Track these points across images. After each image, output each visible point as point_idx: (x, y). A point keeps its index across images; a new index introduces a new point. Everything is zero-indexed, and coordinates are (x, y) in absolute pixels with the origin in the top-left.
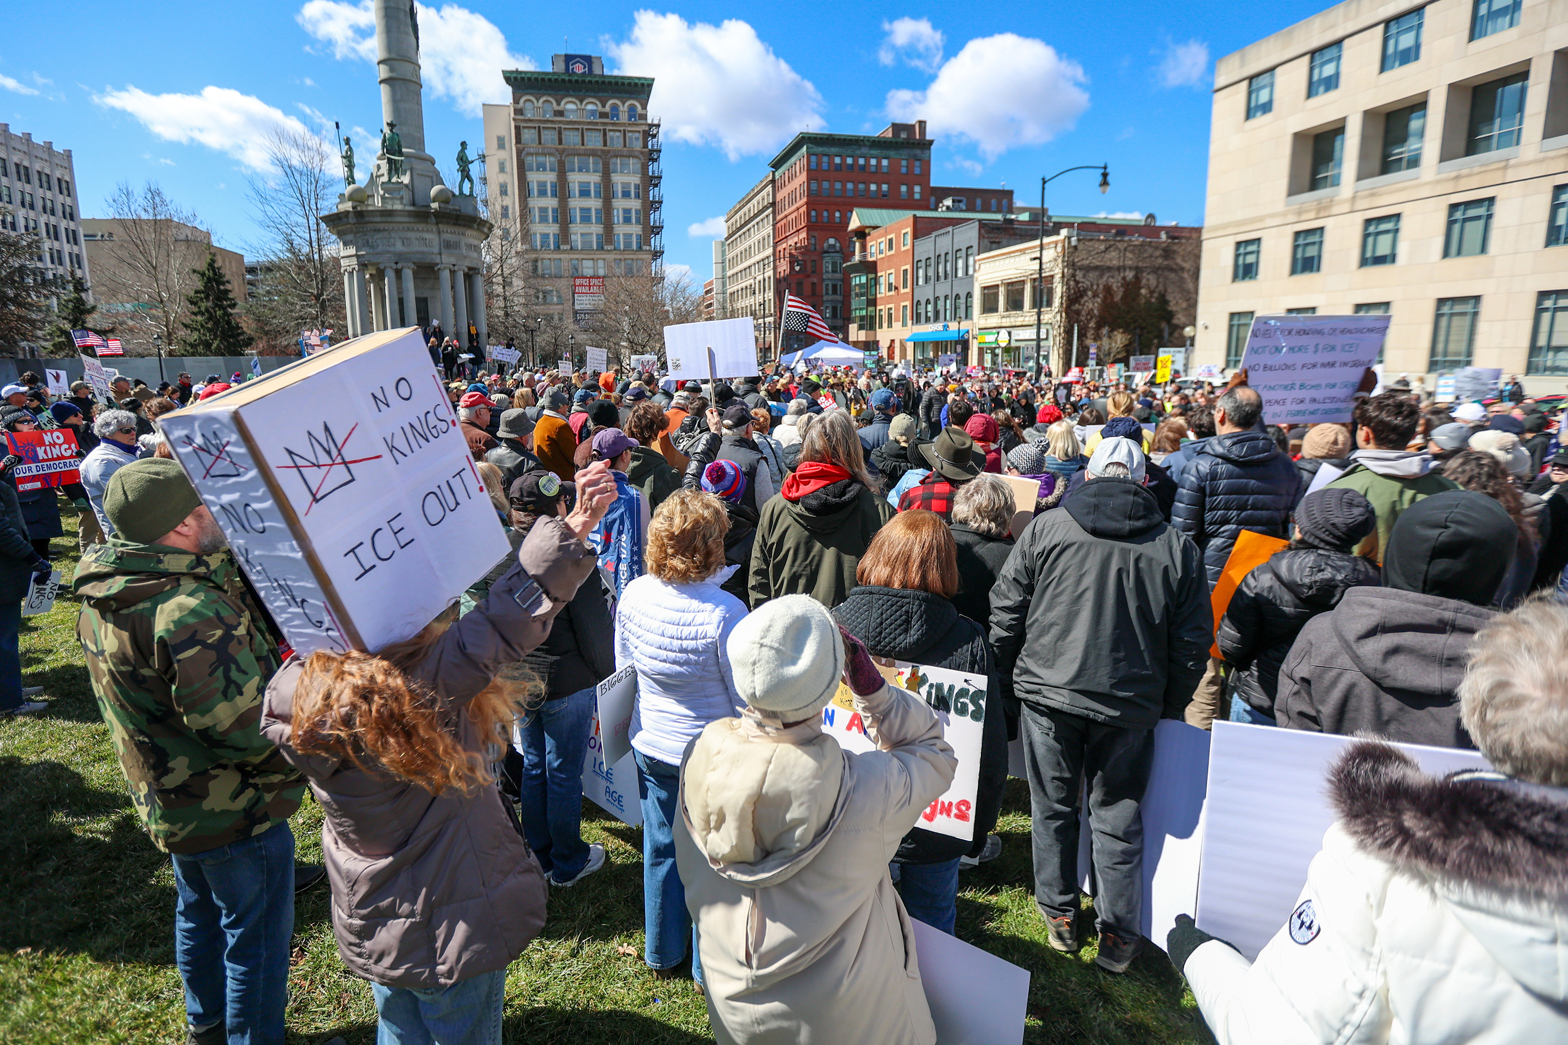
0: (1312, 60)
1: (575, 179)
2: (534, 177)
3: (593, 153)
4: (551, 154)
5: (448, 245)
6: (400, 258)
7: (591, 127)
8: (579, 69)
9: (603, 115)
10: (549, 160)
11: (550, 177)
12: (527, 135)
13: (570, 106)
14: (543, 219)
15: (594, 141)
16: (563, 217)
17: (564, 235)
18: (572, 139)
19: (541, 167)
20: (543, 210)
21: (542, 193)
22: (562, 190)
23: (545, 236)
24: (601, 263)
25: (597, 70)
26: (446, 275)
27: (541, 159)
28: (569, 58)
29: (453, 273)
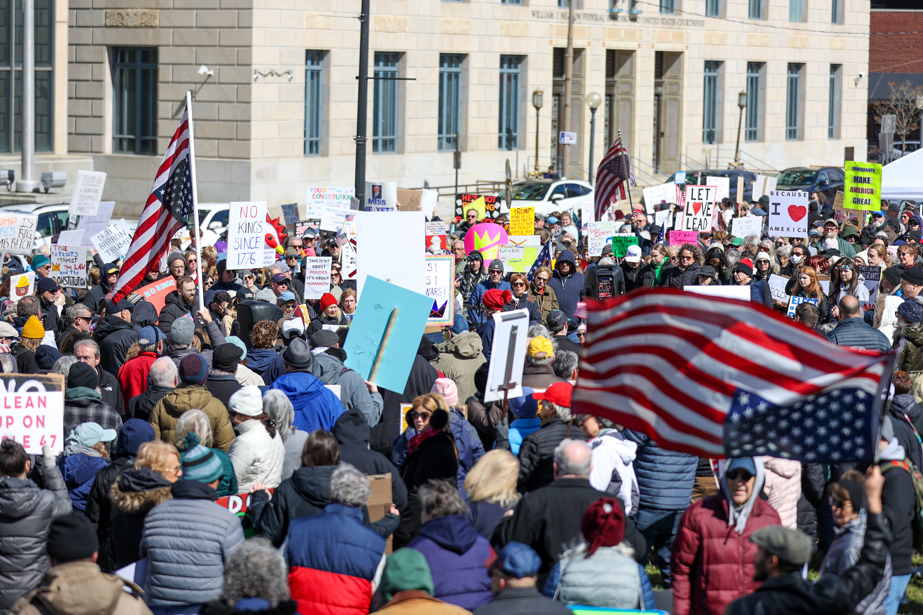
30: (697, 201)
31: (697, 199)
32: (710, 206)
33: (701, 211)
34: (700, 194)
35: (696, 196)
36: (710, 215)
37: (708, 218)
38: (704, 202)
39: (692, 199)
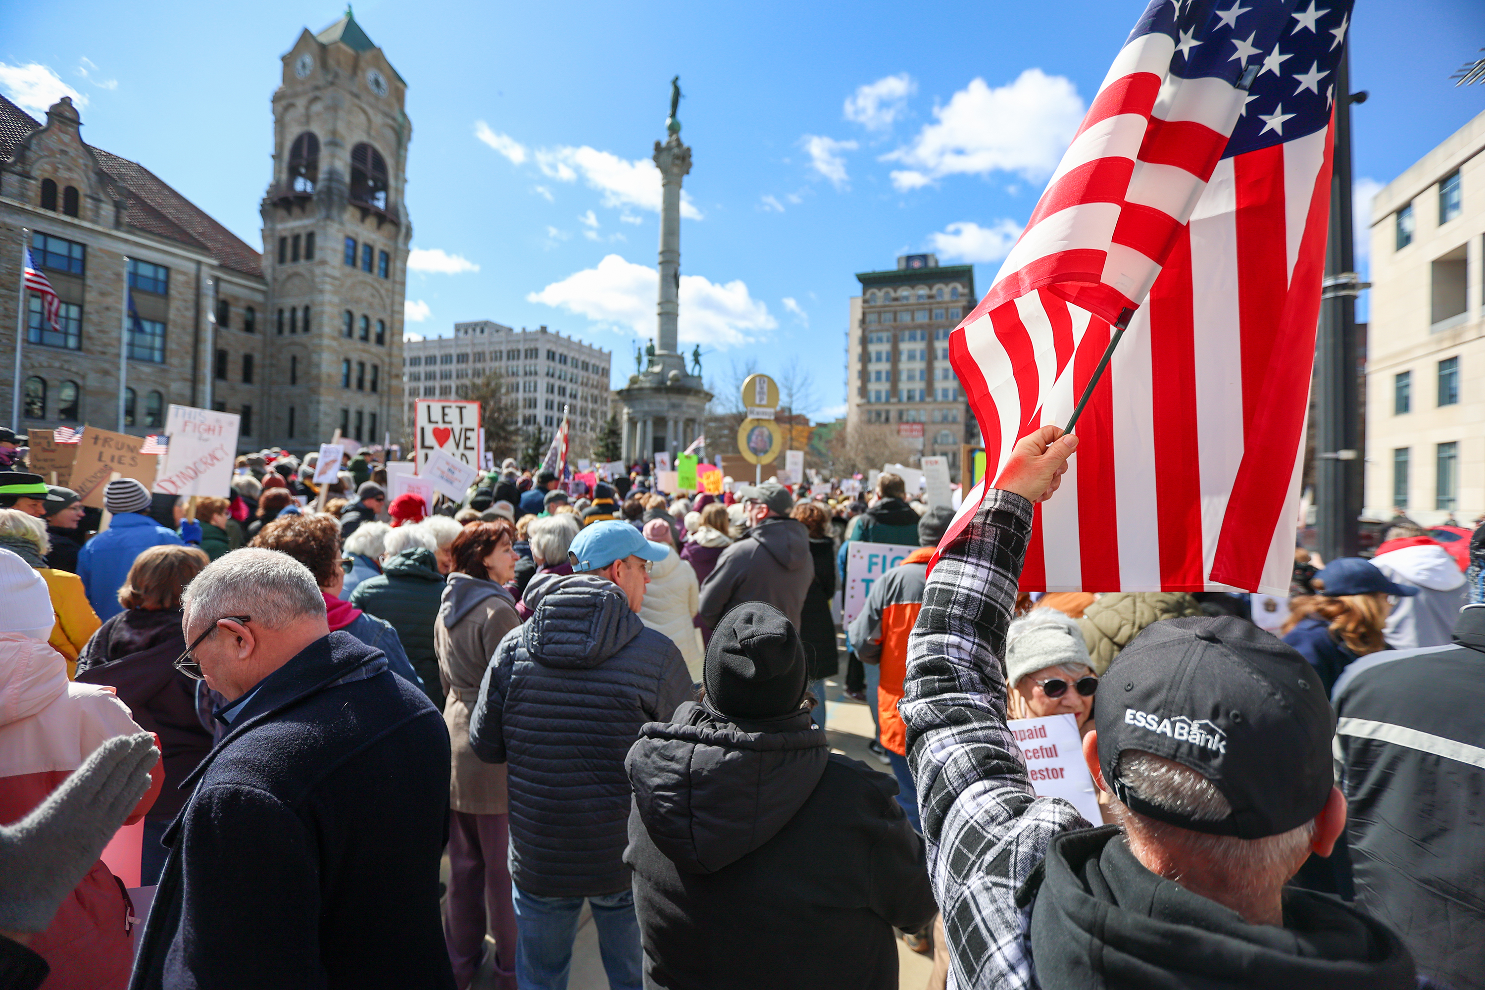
0: (1441, 188)
1: (905, 347)
2: (873, 348)
3: (921, 327)
4: (887, 330)
5: (674, 406)
6: (646, 413)
7: (920, 307)
8: (917, 264)
9: (930, 297)
10: (884, 335)
11: (885, 348)
12: (871, 317)
13: (904, 292)
14: (878, 378)
15: (922, 318)
16: (894, 377)
17: (894, 391)
18: (906, 318)
19: (880, 340)
20: (878, 373)
21: (879, 359)
22: (894, 357)
23: (878, 393)
24: (922, 412)
25: (931, 264)
26: (671, 424)
27: (880, 334)
28: (909, 258)
29: (676, 423)
30: (441, 426)
31: (440, 420)
32: (469, 434)
33: (451, 442)
34: (444, 415)
35: (436, 415)
36: (472, 449)
37: (467, 453)
38: (457, 427)
39: (430, 421)
